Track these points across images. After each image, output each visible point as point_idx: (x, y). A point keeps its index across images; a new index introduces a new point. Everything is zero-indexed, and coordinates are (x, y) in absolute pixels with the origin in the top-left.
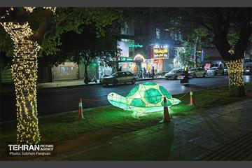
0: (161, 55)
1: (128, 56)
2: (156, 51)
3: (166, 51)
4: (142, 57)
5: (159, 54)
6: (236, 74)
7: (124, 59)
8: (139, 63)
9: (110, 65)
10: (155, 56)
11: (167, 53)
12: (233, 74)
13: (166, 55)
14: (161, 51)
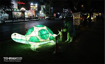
0: (34, 9)
1: (17, 8)
2: (31, 7)
3: (36, 7)
4: (24, 9)
5: (33, 8)
6: (77, 19)
7: (15, 10)
8: (23, 12)
9: (7, 13)
10: (31, 9)
11: (37, 8)
12: (76, 19)
13: (36, 9)
14: (34, 7)
